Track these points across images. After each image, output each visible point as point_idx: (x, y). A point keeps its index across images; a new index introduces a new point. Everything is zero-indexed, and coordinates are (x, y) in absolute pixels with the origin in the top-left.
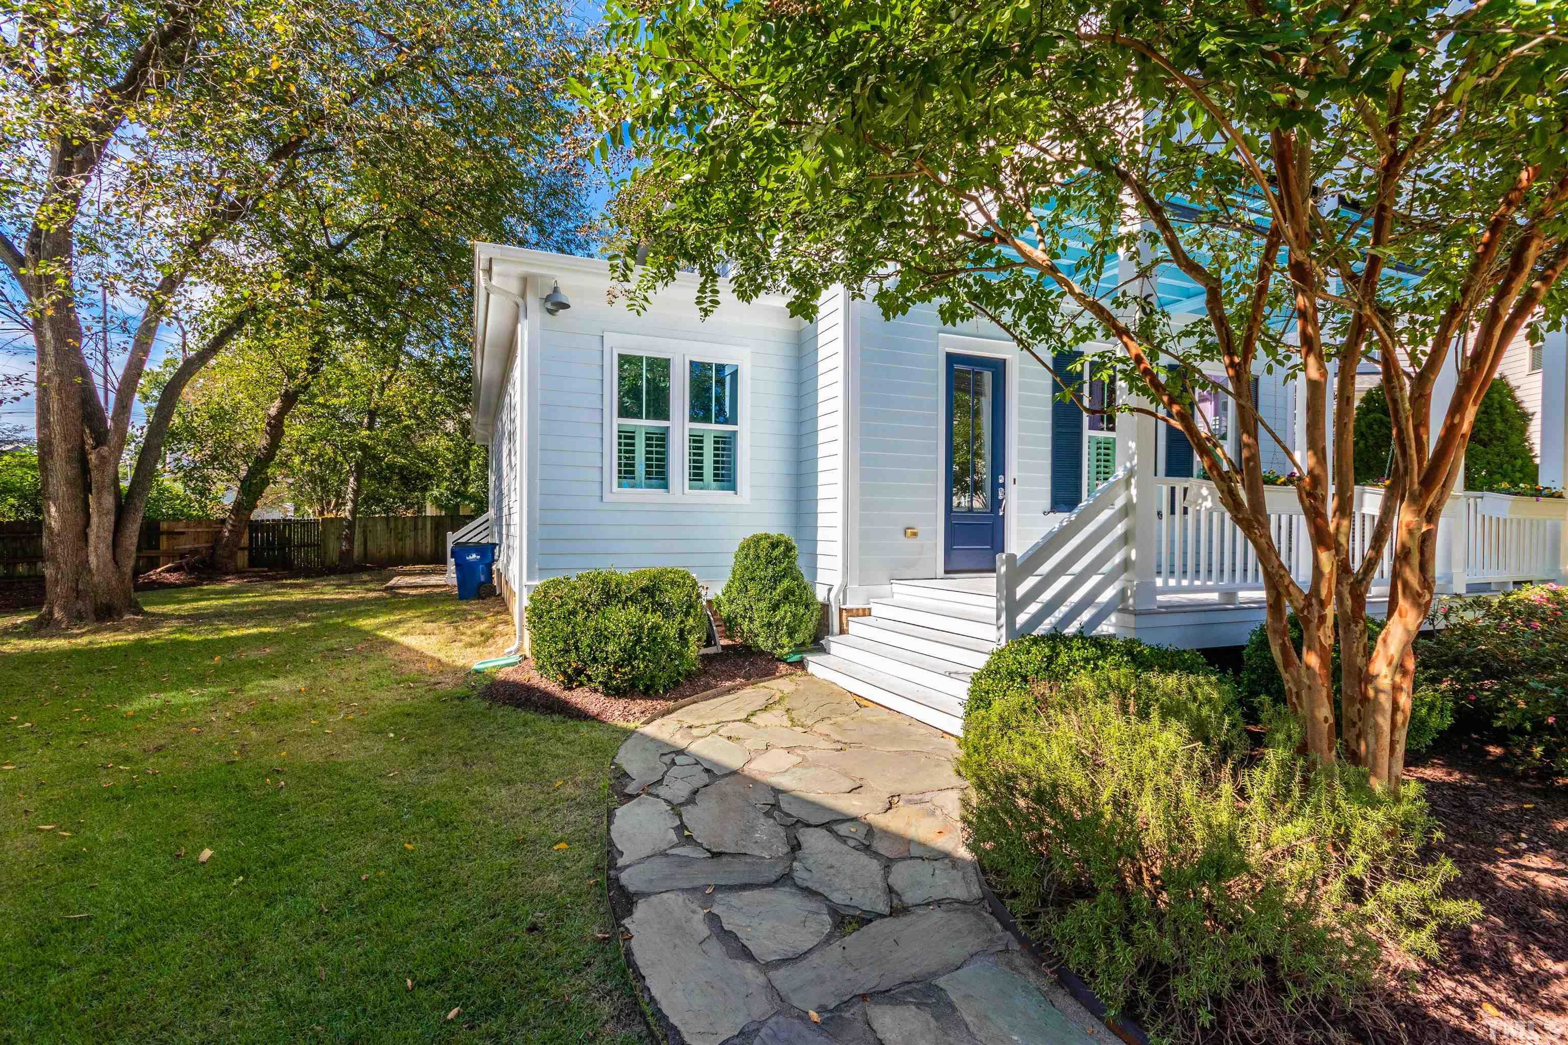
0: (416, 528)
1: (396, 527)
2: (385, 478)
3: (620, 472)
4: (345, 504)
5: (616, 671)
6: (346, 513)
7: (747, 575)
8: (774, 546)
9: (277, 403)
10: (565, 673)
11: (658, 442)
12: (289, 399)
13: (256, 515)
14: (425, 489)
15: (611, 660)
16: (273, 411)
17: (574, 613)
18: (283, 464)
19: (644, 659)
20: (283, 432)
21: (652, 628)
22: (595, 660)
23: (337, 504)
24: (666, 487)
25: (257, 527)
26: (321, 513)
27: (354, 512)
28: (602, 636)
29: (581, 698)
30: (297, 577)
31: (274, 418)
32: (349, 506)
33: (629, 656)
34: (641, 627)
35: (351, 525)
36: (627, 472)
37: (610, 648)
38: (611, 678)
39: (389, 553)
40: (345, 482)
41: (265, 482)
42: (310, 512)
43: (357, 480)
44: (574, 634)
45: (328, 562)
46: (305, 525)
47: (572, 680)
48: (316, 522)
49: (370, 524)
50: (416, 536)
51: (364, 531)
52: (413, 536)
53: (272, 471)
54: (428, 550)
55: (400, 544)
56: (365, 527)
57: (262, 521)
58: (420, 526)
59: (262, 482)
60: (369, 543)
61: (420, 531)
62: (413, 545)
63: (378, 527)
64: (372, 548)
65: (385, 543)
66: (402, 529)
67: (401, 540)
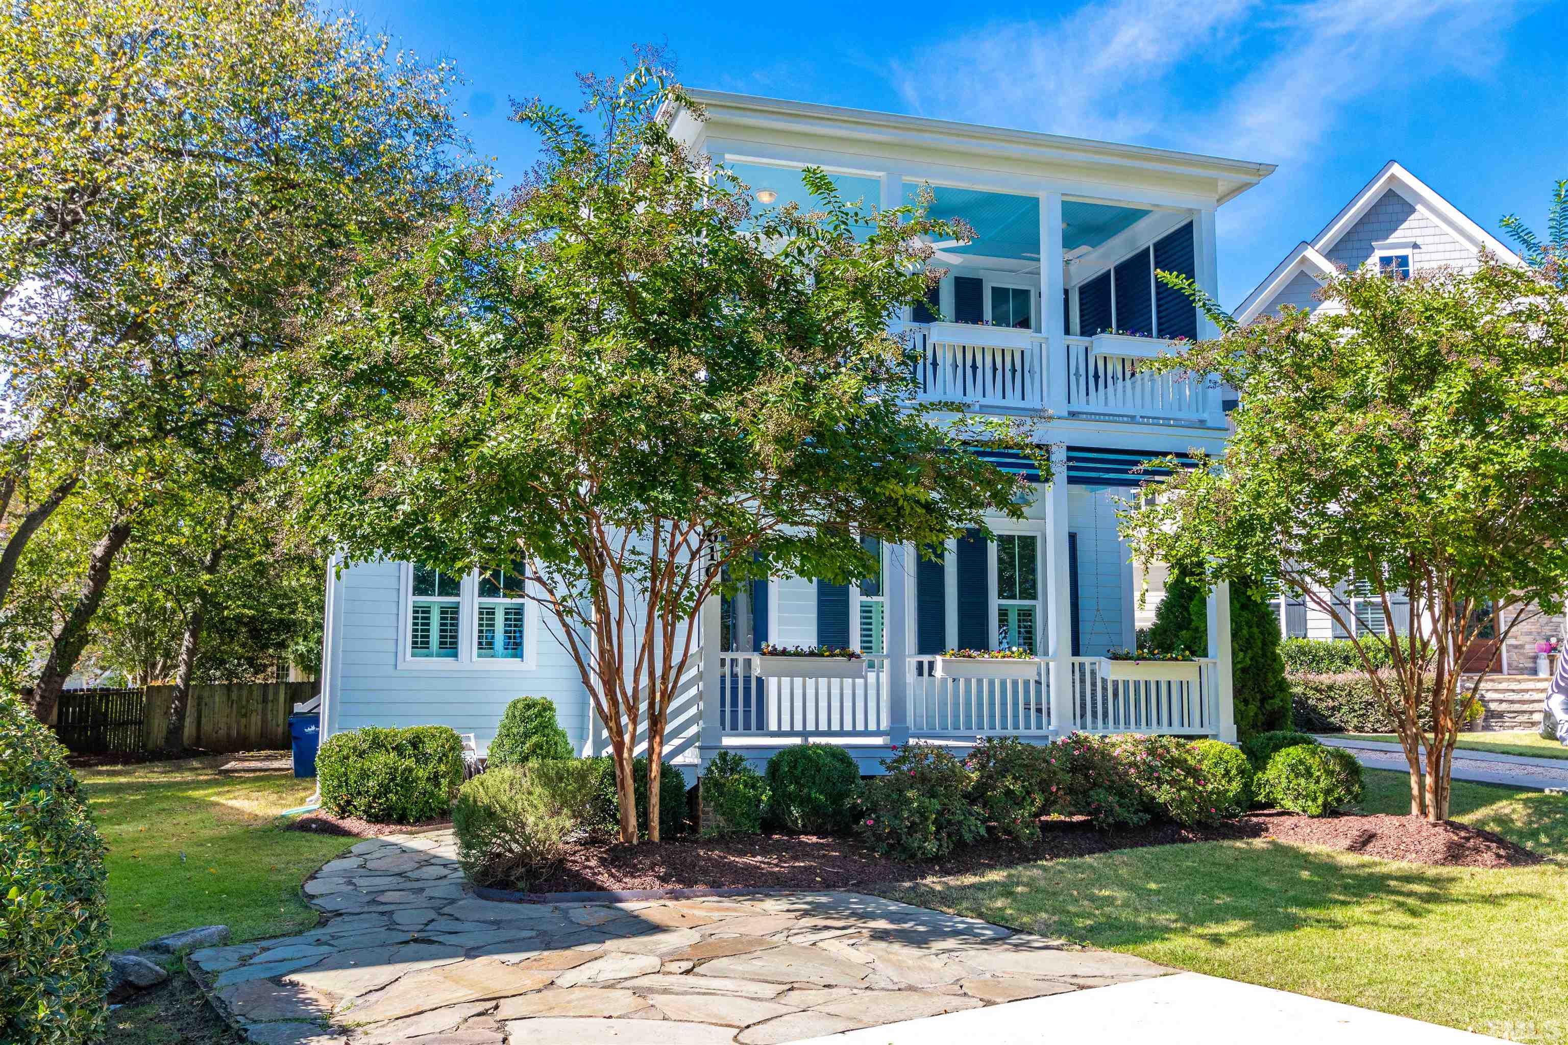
0: (265, 701)
1: (240, 697)
2: (229, 630)
3: (415, 643)
4: (176, 666)
5: (374, 802)
6: (176, 678)
7: (505, 732)
8: (528, 707)
9: (105, 541)
10: (339, 805)
11: (450, 616)
12: (120, 535)
13: (69, 684)
14: (282, 645)
15: (372, 792)
16: (99, 551)
17: (347, 758)
18: (107, 618)
19: (397, 793)
20: (108, 577)
21: (405, 770)
22: (359, 793)
23: (164, 667)
24: (455, 655)
25: (69, 698)
26: (144, 680)
27: (187, 678)
28: (365, 775)
29: (350, 824)
30: (114, 762)
31: (100, 560)
32: (182, 669)
33: (384, 790)
34: (396, 769)
35: (183, 695)
36: (421, 643)
37: (371, 784)
38: (371, 807)
39: (229, 735)
40: (176, 636)
41: (84, 641)
42: (131, 679)
43: (194, 635)
44: (345, 774)
45: (150, 746)
46: (123, 694)
47: (344, 812)
48: (139, 693)
49: (206, 694)
50: (264, 710)
51: (199, 704)
52: (260, 712)
53: (92, 627)
54: (280, 730)
55: (243, 721)
56: (200, 698)
57: (76, 690)
58: (270, 697)
59: (80, 641)
60: (204, 720)
61: (270, 704)
62: (259, 724)
63: (217, 699)
64: (207, 726)
65: (224, 719)
66: (248, 701)
67: (245, 716)
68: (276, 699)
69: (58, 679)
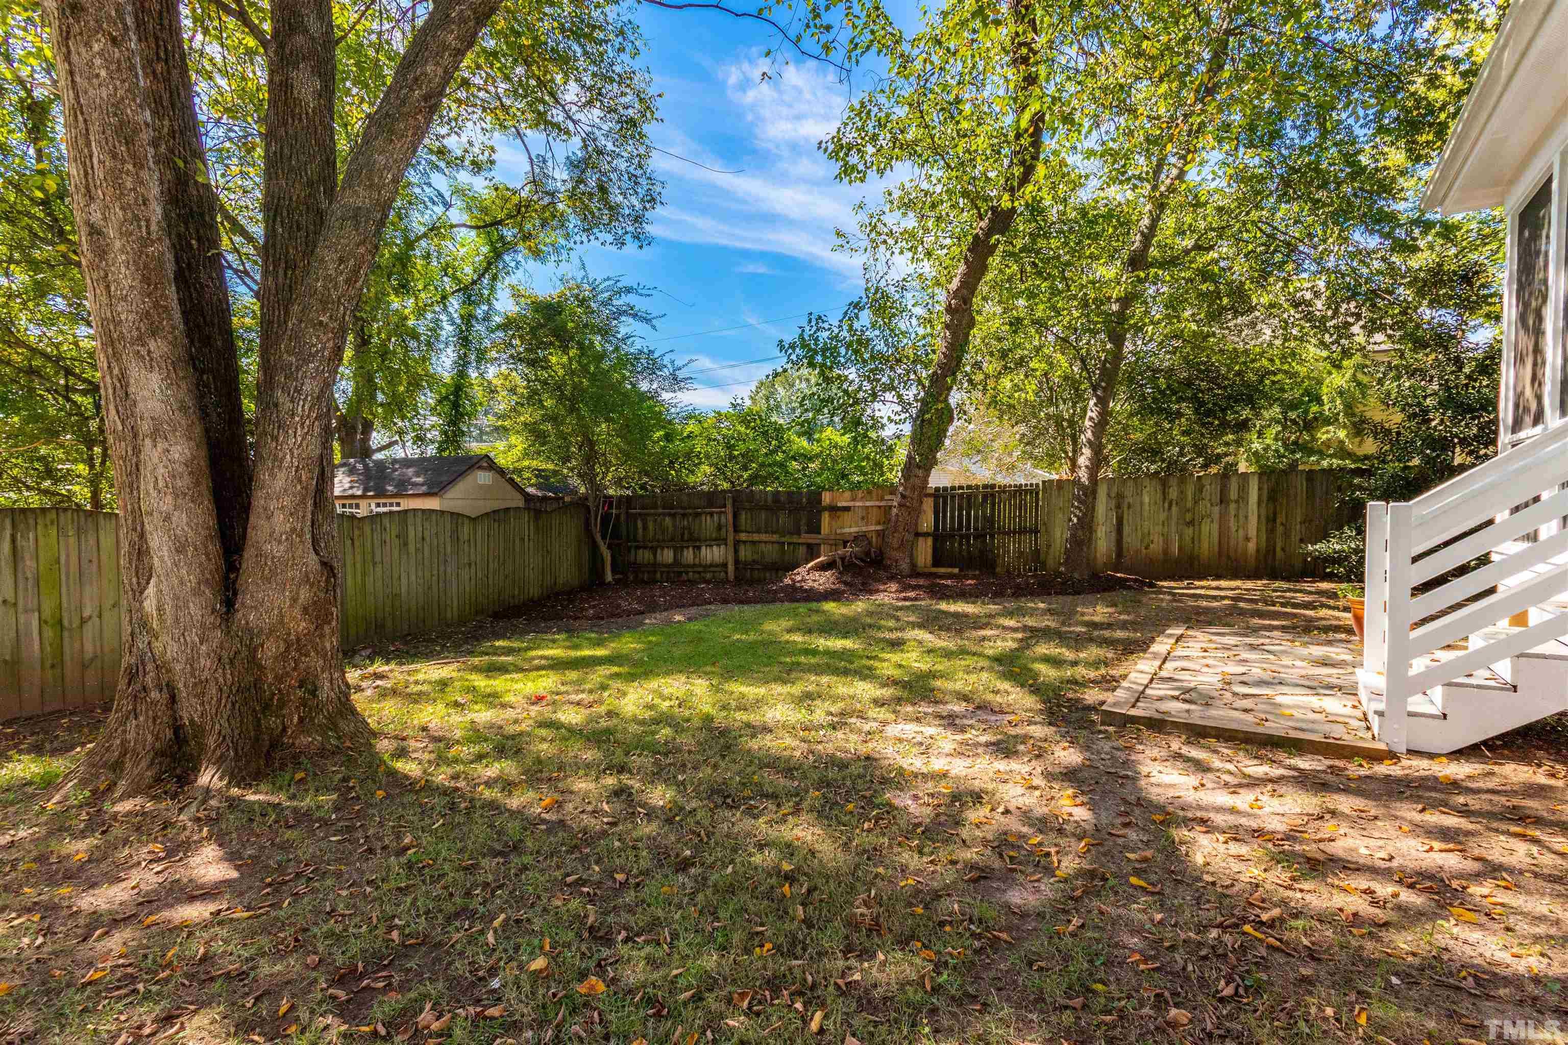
0: (1223, 500)
12: (978, 257)
13: (937, 479)
16: (953, 283)
20: (971, 322)
25: (942, 498)
27: (1095, 468)
31: (956, 295)
32: (1087, 455)
35: (1089, 493)
39: (1166, 552)
41: (947, 416)
45: (1051, 565)
46: (1017, 494)
48: (1034, 489)
49: (1128, 491)
50: (1223, 517)
51: (1118, 507)
52: (1216, 516)
53: (955, 397)
54: (1252, 546)
55: (1189, 531)
56: (1120, 497)
57: (953, 488)
58: (1233, 494)
59: (940, 418)
60: (1126, 530)
61: (1233, 506)
62: (1216, 534)
63: (1146, 499)
64: (1131, 539)
65: (1159, 528)
66: (1196, 502)
67: (1191, 523)
68: (1243, 497)
69: (920, 473)
